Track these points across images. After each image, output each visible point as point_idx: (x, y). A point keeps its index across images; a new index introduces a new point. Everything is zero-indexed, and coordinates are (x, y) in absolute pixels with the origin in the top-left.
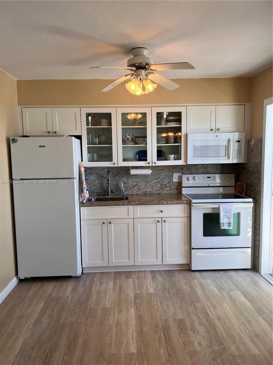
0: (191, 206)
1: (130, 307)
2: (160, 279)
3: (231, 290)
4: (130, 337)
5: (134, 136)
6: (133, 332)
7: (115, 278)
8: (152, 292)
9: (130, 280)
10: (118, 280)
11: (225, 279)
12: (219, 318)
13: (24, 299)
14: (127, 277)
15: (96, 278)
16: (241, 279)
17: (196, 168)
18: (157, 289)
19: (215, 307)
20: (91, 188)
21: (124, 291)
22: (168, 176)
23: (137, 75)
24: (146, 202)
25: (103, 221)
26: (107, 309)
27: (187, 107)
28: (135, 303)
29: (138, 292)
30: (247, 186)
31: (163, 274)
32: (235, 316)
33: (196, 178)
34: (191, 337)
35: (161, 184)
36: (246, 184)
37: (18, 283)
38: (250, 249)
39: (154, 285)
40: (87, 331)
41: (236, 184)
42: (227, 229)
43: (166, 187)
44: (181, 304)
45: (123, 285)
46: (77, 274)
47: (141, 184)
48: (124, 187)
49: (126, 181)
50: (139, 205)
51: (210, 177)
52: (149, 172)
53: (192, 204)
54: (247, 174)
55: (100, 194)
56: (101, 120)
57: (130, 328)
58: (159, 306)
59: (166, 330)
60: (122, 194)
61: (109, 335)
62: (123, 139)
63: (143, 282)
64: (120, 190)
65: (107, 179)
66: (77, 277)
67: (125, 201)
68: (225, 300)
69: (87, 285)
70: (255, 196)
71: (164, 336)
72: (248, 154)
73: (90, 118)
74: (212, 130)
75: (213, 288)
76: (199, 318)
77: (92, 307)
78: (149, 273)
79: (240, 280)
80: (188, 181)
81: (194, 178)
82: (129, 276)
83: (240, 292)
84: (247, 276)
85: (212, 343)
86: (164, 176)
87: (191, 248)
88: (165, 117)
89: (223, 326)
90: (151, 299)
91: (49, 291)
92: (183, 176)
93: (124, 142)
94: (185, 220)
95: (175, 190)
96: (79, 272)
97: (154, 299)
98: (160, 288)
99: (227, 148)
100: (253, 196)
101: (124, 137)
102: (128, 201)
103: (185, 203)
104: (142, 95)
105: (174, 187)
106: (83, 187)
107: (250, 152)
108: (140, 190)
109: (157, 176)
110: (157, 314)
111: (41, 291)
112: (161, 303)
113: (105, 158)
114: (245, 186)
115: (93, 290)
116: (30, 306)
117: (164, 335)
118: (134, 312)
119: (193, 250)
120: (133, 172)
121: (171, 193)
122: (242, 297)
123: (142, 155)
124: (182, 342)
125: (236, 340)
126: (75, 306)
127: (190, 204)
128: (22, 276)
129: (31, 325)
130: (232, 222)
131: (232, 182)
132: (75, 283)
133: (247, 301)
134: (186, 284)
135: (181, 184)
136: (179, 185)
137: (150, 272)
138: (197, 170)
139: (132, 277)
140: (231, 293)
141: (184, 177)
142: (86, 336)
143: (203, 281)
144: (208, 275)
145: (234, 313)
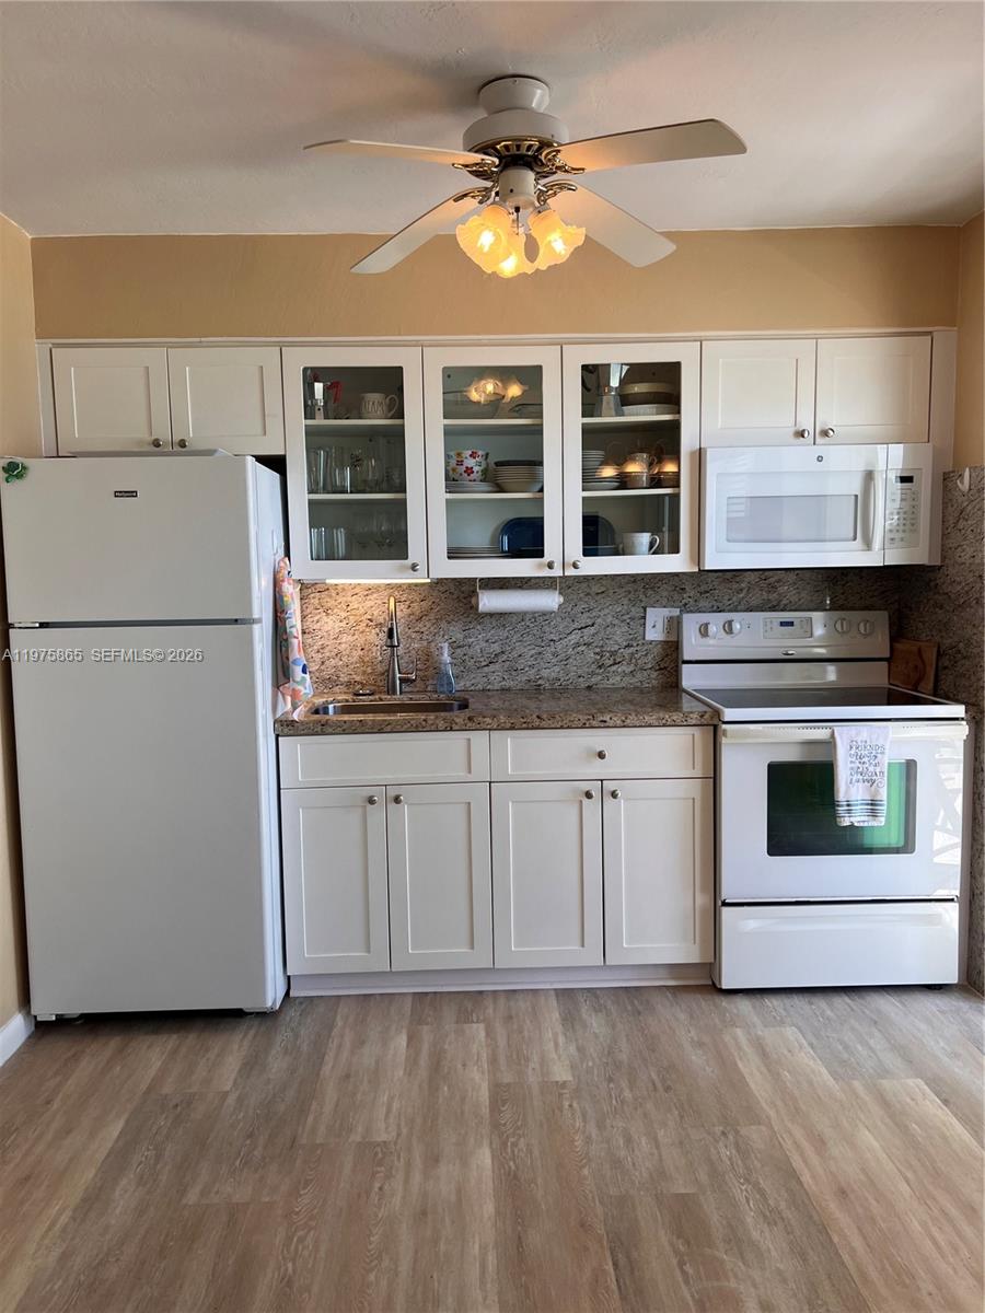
0: (720, 733)
1: (472, 1140)
2: (594, 1025)
3: (885, 1073)
4: (474, 1273)
5: (492, 459)
6: (483, 1248)
7: (417, 1019)
8: (565, 1079)
9: (475, 1025)
10: (426, 1028)
11: (857, 1025)
12: (842, 1193)
13: (48, 1102)
14: (465, 1017)
15: (339, 1017)
16: (923, 1027)
17: (735, 586)
18: (584, 1066)
19: (823, 1142)
20: (323, 663)
21: (449, 1073)
22: (624, 617)
23: (505, 194)
24: (538, 717)
25: (368, 792)
26: (379, 1150)
27: (704, 343)
28: (495, 1125)
29: (507, 1078)
30: (939, 655)
31: (609, 1002)
32: (909, 1184)
33: (737, 626)
34: (730, 1274)
35: (598, 650)
36: (935, 650)
37: (29, 1037)
38: (957, 905)
39: (572, 1049)
40: (293, 1247)
41: (892, 649)
42: (862, 824)
43: (618, 660)
44: (684, 1129)
45: (446, 1047)
46: (265, 1001)
47: (520, 649)
48: (455, 661)
49: (460, 636)
50: (512, 728)
51: (791, 624)
52: (550, 601)
53: (724, 726)
54: (941, 607)
55: (359, 686)
56: (363, 398)
57: (474, 1237)
58: (594, 1136)
59: (623, 1246)
60: (445, 688)
61: (386, 1263)
62: (451, 472)
63: (526, 1033)
64: (439, 673)
65: (386, 630)
66: (263, 1015)
67: (456, 712)
68: (862, 1116)
69: (305, 1048)
70: (976, 695)
71: (615, 1270)
72: (945, 527)
73: (319, 387)
74: (801, 434)
75: (811, 1063)
76: (762, 1192)
77: (318, 1142)
78: (553, 1002)
79: (919, 1030)
80: (704, 636)
81: (728, 628)
82: (472, 1011)
83: (920, 1082)
84: (942, 1012)
85: (820, 1302)
86: (609, 619)
87: (720, 903)
88: (615, 382)
89: (859, 1229)
90: (561, 1109)
91: (152, 1072)
92: (686, 617)
93: (452, 483)
94: (694, 789)
95: (654, 674)
96: (273, 995)
97: (570, 1106)
98: (597, 1060)
99: (862, 504)
100: (964, 695)
101: (453, 462)
102: (467, 713)
103: (694, 722)
104: (522, 276)
105: (650, 661)
106: (288, 658)
107: (952, 521)
108: (514, 673)
109: (584, 620)
110: (586, 1171)
111: (118, 1068)
112: (601, 1126)
113: (380, 544)
114: (930, 656)
115: (326, 1069)
116: (69, 1132)
117: (615, 1265)
118: (488, 1161)
119: (725, 910)
120: (489, 601)
121: (639, 684)
122: (932, 1101)
123: (525, 537)
124: (693, 1296)
125: (919, 1289)
126: (250, 1136)
127: (715, 727)
128: (45, 1009)
129: (63, 1217)
130: (885, 798)
131: (880, 644)
132: (255, 1036)
133: (954, 1121)
134: (701, 1044)
135: (677, 648)
136: (671, 656)
137: (557, 996)
138: (741, 596)
139: (481, 1018)
140: (886, 1084)
141: (691, 623)
142: (290, 1265)
143: (769, 1035)
144: (785, 1009)
145: (903, 1169)
